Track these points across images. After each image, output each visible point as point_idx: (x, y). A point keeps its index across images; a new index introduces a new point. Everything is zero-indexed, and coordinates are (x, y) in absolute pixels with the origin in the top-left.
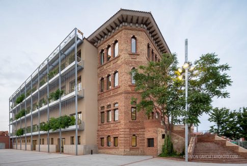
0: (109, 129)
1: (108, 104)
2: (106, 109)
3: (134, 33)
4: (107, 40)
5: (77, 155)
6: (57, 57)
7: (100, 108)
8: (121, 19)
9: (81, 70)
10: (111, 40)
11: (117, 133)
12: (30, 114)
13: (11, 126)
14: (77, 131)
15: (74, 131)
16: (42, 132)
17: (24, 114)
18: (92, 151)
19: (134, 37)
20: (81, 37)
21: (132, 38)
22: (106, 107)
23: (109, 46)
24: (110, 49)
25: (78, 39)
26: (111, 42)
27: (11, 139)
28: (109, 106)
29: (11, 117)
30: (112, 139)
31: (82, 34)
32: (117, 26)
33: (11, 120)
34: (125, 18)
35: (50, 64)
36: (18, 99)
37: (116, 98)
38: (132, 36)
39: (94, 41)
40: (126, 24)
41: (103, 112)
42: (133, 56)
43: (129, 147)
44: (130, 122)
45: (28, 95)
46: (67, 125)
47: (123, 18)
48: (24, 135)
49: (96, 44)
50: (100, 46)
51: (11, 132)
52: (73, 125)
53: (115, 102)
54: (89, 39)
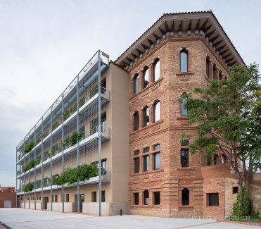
0: (146, 180)
1: (145, 146)
2: (141, 154)
3: (184, 44)
4: (144, 60)
5: (100, 215)
6: (74, 91)
7: (132, 153)
8: (164, 28)
9: (106, 104)
10: (149, 59)
11: (159, 187)
12: (41, 165)
13: (19, 180)
14: (100, 184)
15: (96, 184)
16: (55, 187)
17: (33, 166)
18: (121, 211)
19: (184, 50)
20: (105, 61)
21: (181, 51)
22: (141, 151)
23: (146, 68)
24: (147, 72)
25: (102, 63)
26: (149, 62)
27: (18, 196)
28: (146, 149)
29: (18, 169)
30: (151, 195)
31: (108, 57)
32: (157, 39)
33: (18, 173)
34: (170, 26)
35: (65, 101)
36: (27, 147)
37: (156, 137)
38: (181, 49)
39: (125, 63)
40: (172, 34)
41: (138, 158)
42: (182, 77)
43: (177, 206)
44: (178, 170)
45: (38, 141)
46: (87, 176)
47: (167, 26)
48: (33, 191)
49: (127, 67)
50: (132, 69)
51: (18, 188)
52: (96, 176)
53: (156, 143)
54: (117, 63)
